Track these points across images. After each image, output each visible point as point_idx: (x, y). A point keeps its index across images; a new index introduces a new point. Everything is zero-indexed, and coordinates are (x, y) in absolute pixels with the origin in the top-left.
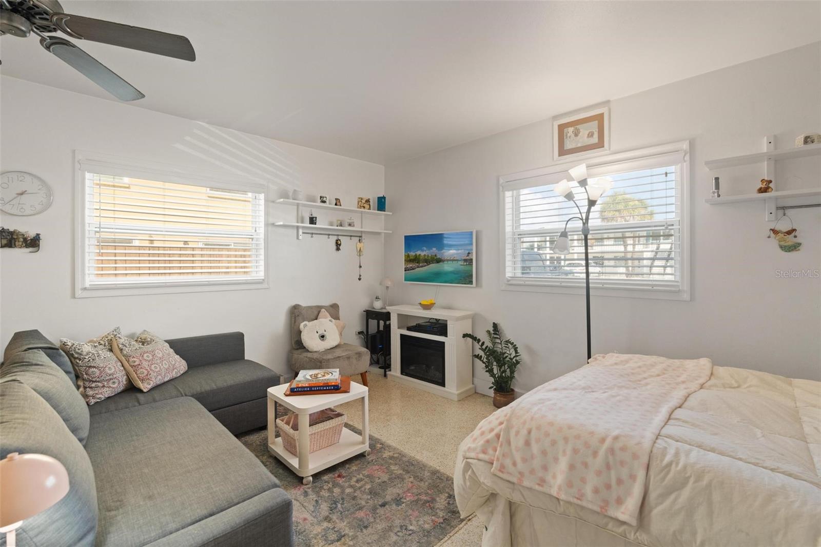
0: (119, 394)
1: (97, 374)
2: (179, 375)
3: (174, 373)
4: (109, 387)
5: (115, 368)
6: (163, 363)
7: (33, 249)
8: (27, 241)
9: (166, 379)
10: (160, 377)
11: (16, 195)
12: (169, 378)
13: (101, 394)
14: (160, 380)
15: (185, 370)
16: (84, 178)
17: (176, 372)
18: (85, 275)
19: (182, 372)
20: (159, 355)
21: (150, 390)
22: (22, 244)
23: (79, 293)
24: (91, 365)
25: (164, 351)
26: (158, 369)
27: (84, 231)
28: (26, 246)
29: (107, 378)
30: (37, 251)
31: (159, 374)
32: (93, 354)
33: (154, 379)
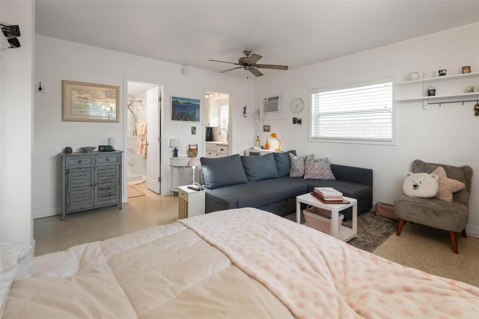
0: (300, 177)
1: (294, 167)
3: (321, 177)
4: (297, 173)
6: (316, 171)
7: (300, 124)
8: (298, 121)
9: (316, 178)
10: (312, 176)
11: (296, 106)
12: (318, 178)
13: (294, 174)
14: (312, 177)
15: (330, 179)
16: (311, 96)
17: (323, 177)
18: (311, 133)
19: (328, 179)
20: (316, 167)
21: (306, 179)
22: (297, 122)
23: (310, 140)
24: (293, 164)
25: (320, 166)
26: (312, 172)
27: (311, 116)
28: (298, 123)
29: (296, 170)
30: (301, 124)
31: (312, 174)
32: (295, 160)
33: (309, 175)
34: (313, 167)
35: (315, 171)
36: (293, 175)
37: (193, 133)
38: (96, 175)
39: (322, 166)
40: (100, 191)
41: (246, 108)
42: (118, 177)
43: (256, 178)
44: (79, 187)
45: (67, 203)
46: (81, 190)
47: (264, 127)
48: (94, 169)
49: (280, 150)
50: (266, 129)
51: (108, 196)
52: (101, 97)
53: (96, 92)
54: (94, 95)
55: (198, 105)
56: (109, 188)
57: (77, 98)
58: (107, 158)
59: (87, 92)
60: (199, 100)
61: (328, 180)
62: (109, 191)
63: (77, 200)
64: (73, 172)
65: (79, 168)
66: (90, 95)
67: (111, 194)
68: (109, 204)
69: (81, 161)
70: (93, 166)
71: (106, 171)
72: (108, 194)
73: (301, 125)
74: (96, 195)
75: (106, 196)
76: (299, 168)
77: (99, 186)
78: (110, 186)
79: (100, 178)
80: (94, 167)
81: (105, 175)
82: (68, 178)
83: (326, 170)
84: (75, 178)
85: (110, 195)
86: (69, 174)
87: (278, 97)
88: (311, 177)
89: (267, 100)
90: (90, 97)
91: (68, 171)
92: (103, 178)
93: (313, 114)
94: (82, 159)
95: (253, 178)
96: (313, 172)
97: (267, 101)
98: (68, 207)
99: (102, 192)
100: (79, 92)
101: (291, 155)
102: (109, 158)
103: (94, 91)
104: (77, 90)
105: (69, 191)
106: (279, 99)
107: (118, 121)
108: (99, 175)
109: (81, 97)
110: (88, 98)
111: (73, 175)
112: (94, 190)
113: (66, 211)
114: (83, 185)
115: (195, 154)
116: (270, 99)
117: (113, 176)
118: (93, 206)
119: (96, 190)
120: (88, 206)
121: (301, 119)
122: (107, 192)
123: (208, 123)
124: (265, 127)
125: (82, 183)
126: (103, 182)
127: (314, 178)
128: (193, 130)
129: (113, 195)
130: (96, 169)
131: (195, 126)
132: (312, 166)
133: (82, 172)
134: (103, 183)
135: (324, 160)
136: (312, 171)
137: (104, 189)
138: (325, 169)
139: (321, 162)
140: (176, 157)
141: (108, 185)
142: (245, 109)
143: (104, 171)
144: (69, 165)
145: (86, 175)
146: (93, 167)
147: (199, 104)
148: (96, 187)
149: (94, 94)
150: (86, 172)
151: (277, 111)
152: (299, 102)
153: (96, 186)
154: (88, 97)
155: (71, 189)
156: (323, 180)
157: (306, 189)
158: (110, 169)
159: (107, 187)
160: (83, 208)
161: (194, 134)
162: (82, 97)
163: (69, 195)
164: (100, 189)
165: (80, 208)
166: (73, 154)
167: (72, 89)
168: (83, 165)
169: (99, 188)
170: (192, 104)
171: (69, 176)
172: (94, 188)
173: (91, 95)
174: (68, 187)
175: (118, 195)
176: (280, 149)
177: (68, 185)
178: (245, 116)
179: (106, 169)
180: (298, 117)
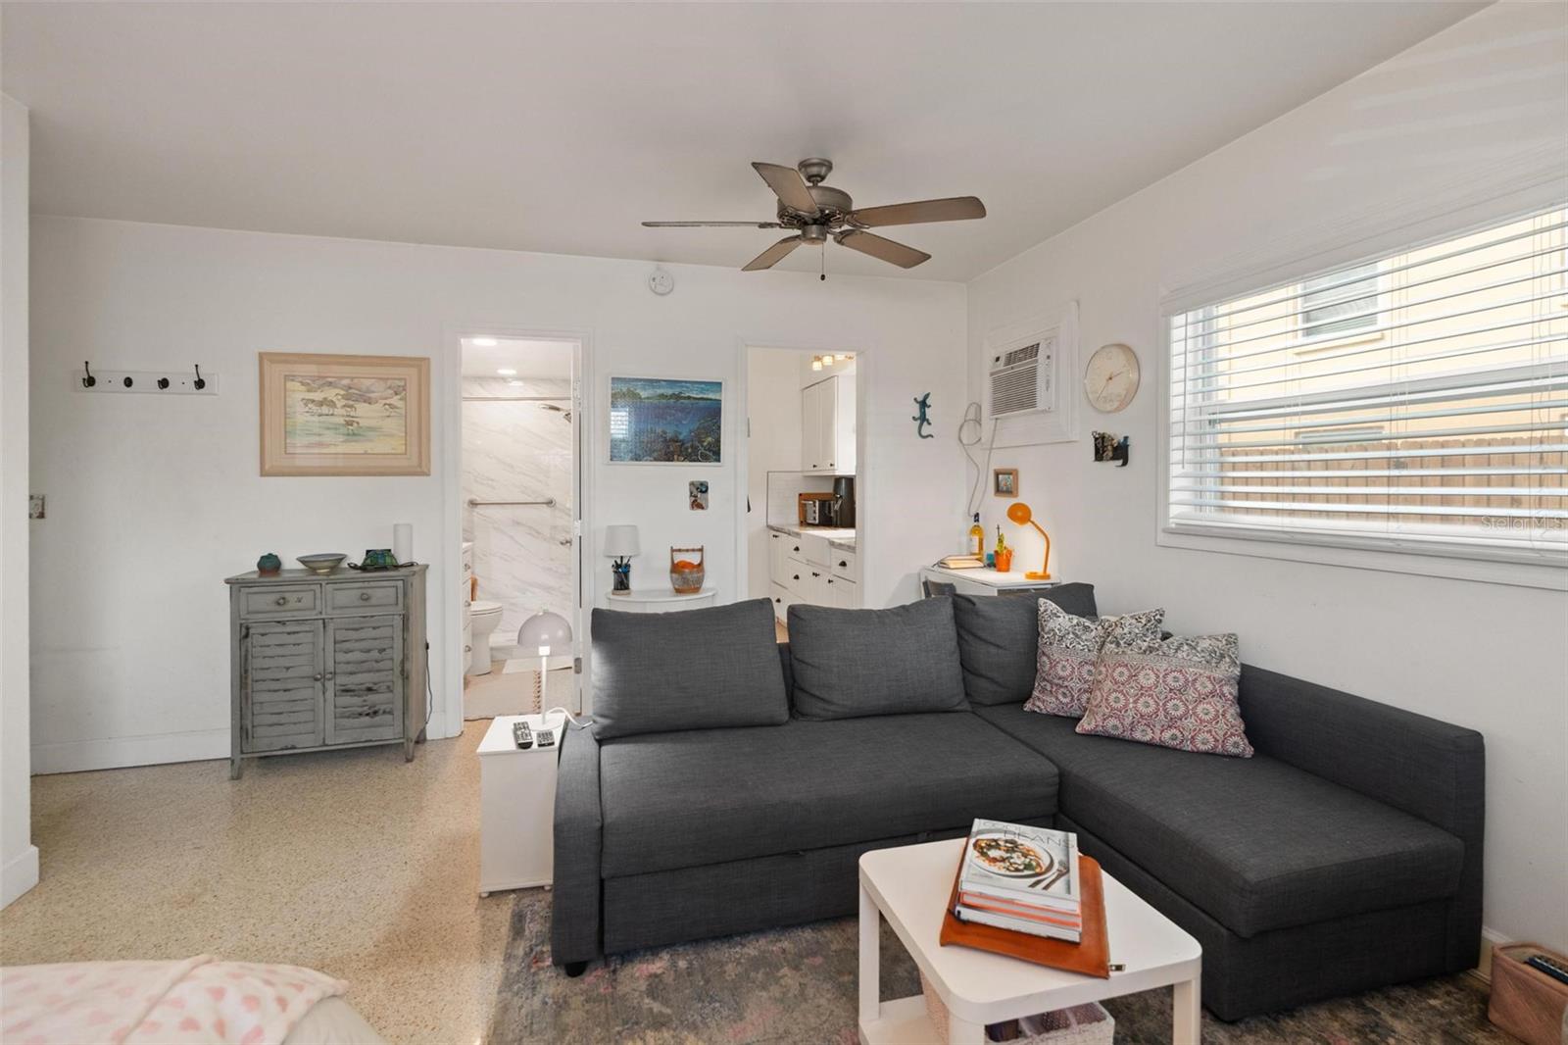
0: (1063, 719)
1: (1049, 667)
2: (1189, 747)
3: (1167, 735)
5: (1073, 672)
6: (1142, 700)
7: (1120, 462)
8: (1115, 449)
9: (1138, 735)
10: (1112, 722)
11: (1105, 381)
12: (1147, 738)
13: (1044, 702)
14: (1115, 727)
15: (1219, 749)
16: (1168, 329)
17: (1175, 736)
18: (1167, 504)
19: (1203, 748)
20: (1147, 679)
21: (1088, 735)
22: (1110, 454)
23: (1162, 538)
24: (1044, 653)
25: (1169, 679)
26: (1119, 705)
27: (1168, 426)
28: (1113, 458)
29: (1056, 681)
30: (1125, 463)
31: (1114, 713)
32: (1055, 634)
33: (1099, 718)
34: (1131, 677)
35: (1135, 702)
36: (1038, 703)
37: (697, 505)
38: (330, 647)
39: (1176, 679)
40: (341, 696)
41: (928, 402)
42: (398, 657)
43: (832, 708)
44: (278, 680)
45: (244, 728)
46: (285, 691)
47: (997, 474)
48: (324, 627)
49: (1048, 577)
50: (1005, 484)
51: (367, 715)
52: (372, 395)
53: (356, 381)
54: (351, 391)
55: (715, 400)
56: (369, 689)
57: (301, 403)
58: (364, 591)
59: (331, 383)
60: (720, 384)
61: (1207, 753)
62: (372, 698)
63: (275, 719)
64: (263, 635)
65: (279, 622)
66: (337, 391)
67: (376, 708)
68: (371, 741)
69: (281, 601)
70: (319, 617)
71: (362, 634)
72: (366, 708)
73: (1124, 468)
74: (330, 708)
75: (360, 714)
76: (1068, 672)
77: (341, 680)
78: (375, 684)
79: (341, 657)
80: (324, 619)
81: (357, 645)
82: (247, 651)
83: (1199, 701)
84: (268, 652)
85: (375, 713)
86: (249, 639)
87: (1038, 344)
88: (1112, 725)
89: (1003, 360)
90: (340, 397)
91: (248, 629)
92: (350, 657)
93: (1176, 416)
94: (287, 595)
95: (821, 704)
96: (1126, 706)
97: (1002, 368)
98: (247, 738)
99: (346, 700)
100: (308, 384)
101: (1042, 609)
102: (369, 591)
103: (352, 379)
104: (300, 379)
105: (250, 691)
106: (1039, 356)
107: (426, 470)
108: (337, 645)
109: (313, 401)
110: (332, 401)
111: (263, 644)
112: (324, 693)
113: (242, 752)
114: (290, 674)
115: (688, 584)
116: (1012, 358)
117: (384, 650)
118: (321, 742)
119: (330, 694)
120: (306, 743)
121: (1126, 438)
122: (365, 701)
123: (830, 462)
124: (1000, 476)
125: (288, 668)
126: (350, 668)
127: (1127, 735)
128: (695, 492)
129: (384, 712)
130: (331, 627)
131: (702, 480)
132: (1124, 670)
133: (289, 633)
134: (351, 673)
135: (1205, 644)
136: (1117, 700)
137: (356, 693)
138: (1191, 695)
139: (1179, 654)
140: (622, 592)
141: (366, 679)
142: (923, 404)
143: (353, 632)
144: (248, 613)
145: (298, 644)
146: (321, 621)
147: (718, 398)
148: (330, 685)
149: (350, 388)
150: (301, 635)
151: (1033, 405)
152: (1117, 362)
153: (329, 679)
154: (334, 399)
155: (258, 686)
156: (1174, 749)
157: (1053, 790)
158: (374, 628)
159: (364, 687)
160: (294, 748)
161: (703, 508)
162: (316, 399)
163: (250, 701)
164: (344, 691)
165: (283, 746)
166: (286, 576)
167: (287, 378)
168: (289, 614)
169: (338, 688)
170: (689, 398)
171: (250, 644)
172: (324, 686)
173: (342, 392)
174: (246, 678)
175: (398, 713)
176: (1048, 572)
177: (246, 671)
178: (924, 434)
179: (362, 628)
180: (1116, 431)
